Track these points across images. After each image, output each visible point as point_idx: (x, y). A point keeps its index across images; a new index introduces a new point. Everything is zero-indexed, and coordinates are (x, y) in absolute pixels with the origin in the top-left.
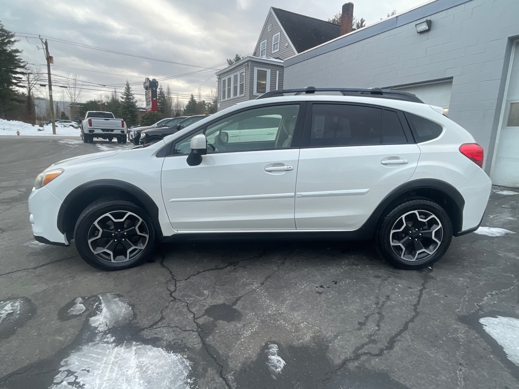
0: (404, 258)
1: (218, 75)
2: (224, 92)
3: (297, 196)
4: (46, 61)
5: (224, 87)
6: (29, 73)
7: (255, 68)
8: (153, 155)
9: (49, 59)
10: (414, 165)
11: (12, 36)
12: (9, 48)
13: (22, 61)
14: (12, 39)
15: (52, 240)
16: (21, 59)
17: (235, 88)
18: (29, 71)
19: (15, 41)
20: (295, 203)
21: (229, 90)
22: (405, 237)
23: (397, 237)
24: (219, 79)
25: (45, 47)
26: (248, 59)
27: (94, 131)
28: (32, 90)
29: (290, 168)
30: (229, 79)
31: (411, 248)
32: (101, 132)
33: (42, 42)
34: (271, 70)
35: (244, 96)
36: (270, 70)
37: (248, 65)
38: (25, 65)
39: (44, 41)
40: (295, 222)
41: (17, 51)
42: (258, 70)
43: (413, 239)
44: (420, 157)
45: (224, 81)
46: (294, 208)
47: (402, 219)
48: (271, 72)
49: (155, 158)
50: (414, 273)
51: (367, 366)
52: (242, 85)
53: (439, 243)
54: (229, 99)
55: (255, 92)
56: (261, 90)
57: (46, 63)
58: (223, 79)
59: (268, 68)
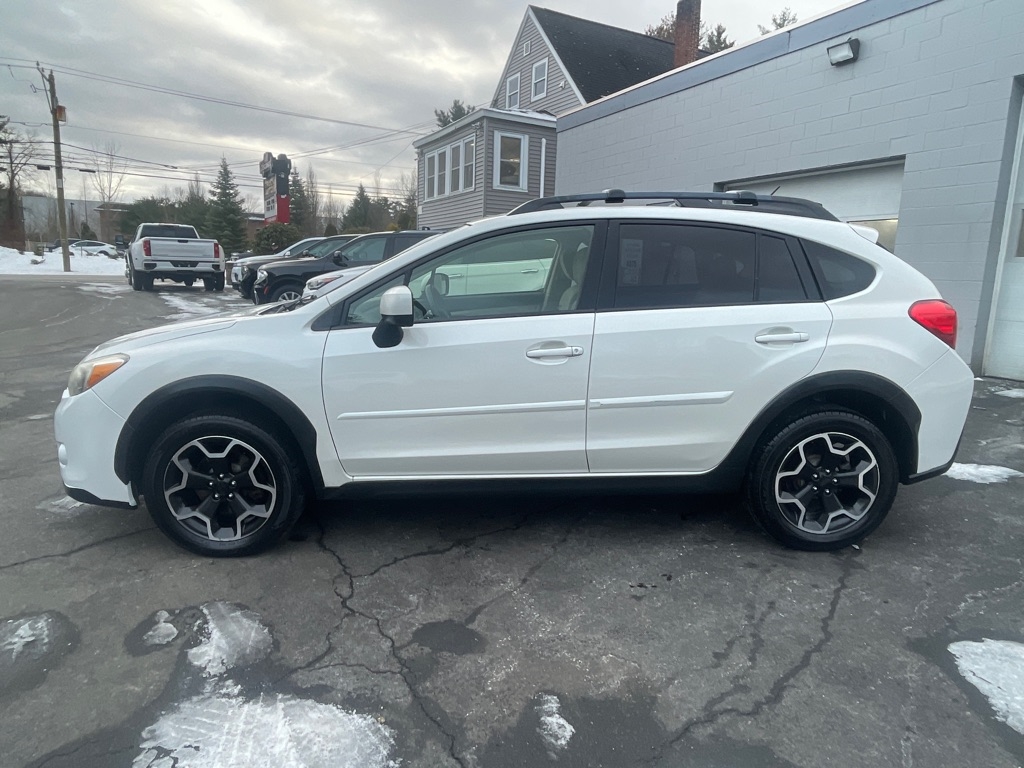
0: (805, 527)
1: (418, 148)
2: (431, 181)
3: (590, 406)
4: (51, 116)
5: (431, 171)
6: (11, 142)
7: (496, 132)
8: (306, 326)
9: (57, 111)
10: (820, 344)
15: (102, 496)
17: (455, 174)
18: (12, 137)
20: (587, 420)
21: (442, 178)
22: (804, 486)
23: (788, 485)
24: (421, 154)
25: (48, 87)
26: (482, 114)
27: (155, 265)
28: (17, 177)
29: (577, 350)
30: (442, 156)
31: (818, 509)
32: (170, 267)
33: (43, 76)
34: (530, 138)
35: (474, 191)
36: (527, 137)
37: (481, 127)
38: (4, 124)
39: (47, 75)
40: (587, 459)
42: (502, 137)
43: (821, 489)
44: (832, 327)
45: (431, 159)
46: (585, 430)
47: (797, 449)
48: (530, 141)
49: (310, 333)
50: (825, 558)
51: (730, 733)
52: (468, 169)
53: (873, 497)
54: (441, 197)
55: (496, 183)
56: (508, 179)
57: (51, 121)
58: (428, 156)
59: (524, 133)
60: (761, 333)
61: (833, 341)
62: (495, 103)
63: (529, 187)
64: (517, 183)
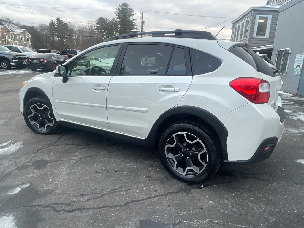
1: (233, 24)
2: (235, 36)
3: (107, 107)
4: (141, 24)
5: (235, 32)
7: (257, 15)
8: (53, 76)
9: (143, 23)
10: (181, 93)
11: (133, 11)
12: (131, 18)
13: (136, 25)
14: (133, 13)
16: (136, 24)
17: (242, 32)
19: (134, 14)
20: (107, 112)
21: (238, 34)
24: (233, 26)
25: (141, 16)
26: (252, 9)
29: (103, 88)
30: (239, 26)
31: (182, 164)
33: (140, 13)
34: (273, 16)
35: (246, 39)
36: (271, 16)
37: (251, 13)
38: (137, 27)
39: (141, 13)
40: (109, 125)
41: (134, 20)
42: (259, 17)
43: (185, 157)
44: (190, 87)
45: (236, 28)
46: (107, 115)
48: (272, 17)
52: (246, 30)
53: (205, 166)
55: (255, 35)
56: (261, 33)
57: (141, 25)
58: (235, 27)
59: (269, 14)
60: (162, 87)
61: (190, 93)
62: (267, 4)
63: (269, 36)
64: (264, 35)
